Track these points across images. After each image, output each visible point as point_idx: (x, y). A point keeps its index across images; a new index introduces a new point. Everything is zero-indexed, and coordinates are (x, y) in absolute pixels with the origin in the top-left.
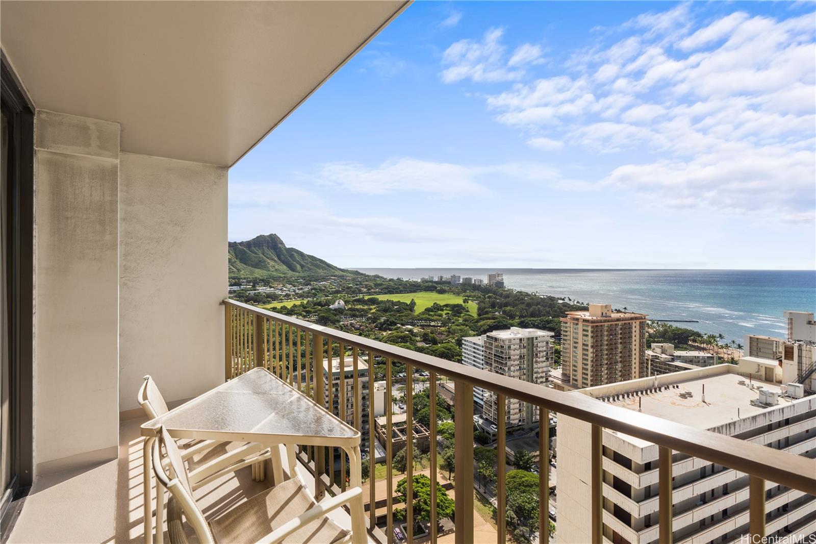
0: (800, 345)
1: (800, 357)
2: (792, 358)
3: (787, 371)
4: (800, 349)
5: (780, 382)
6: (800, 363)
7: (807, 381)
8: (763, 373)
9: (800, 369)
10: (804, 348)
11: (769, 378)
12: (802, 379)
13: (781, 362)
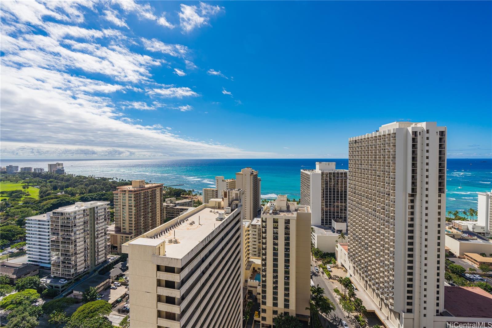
0: (229, 191)
1: (229, 196)
2: (226, 197)
3: (224, 203)
4: (229, 193)
5: (223, 208)
6: (229, 198)
7: (231, 206)
8: (217, 205)
9: (229, 201)
10: (230, 192)
11: (219, 208)
12: (230, 205)
13: (223, 199)
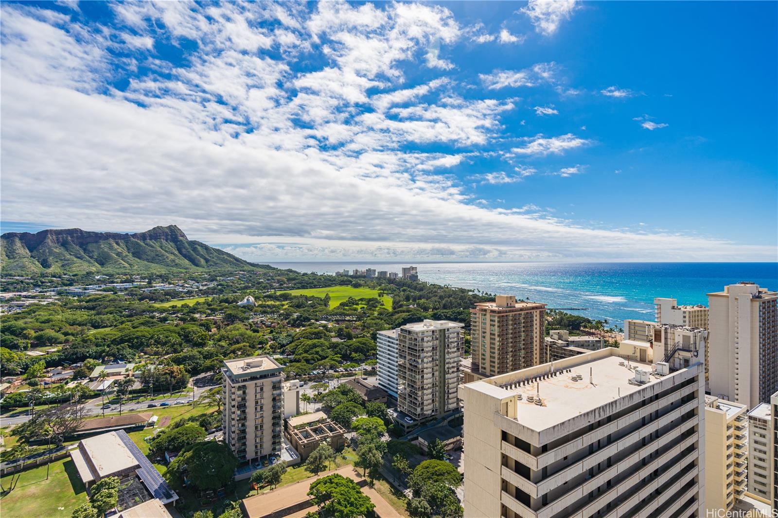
0: (666, 329)
1: (666, 338)
2: (660, 341)
3: (656, 352)
4: (666, 333)
5: (651, 362)
6: (666, 344)
7: (671, 360)
8: (638, 354)
9: (666, 350)
10: (669, 331)
11: (643, 360)
12: (668, 359)
13: (652, 343)
